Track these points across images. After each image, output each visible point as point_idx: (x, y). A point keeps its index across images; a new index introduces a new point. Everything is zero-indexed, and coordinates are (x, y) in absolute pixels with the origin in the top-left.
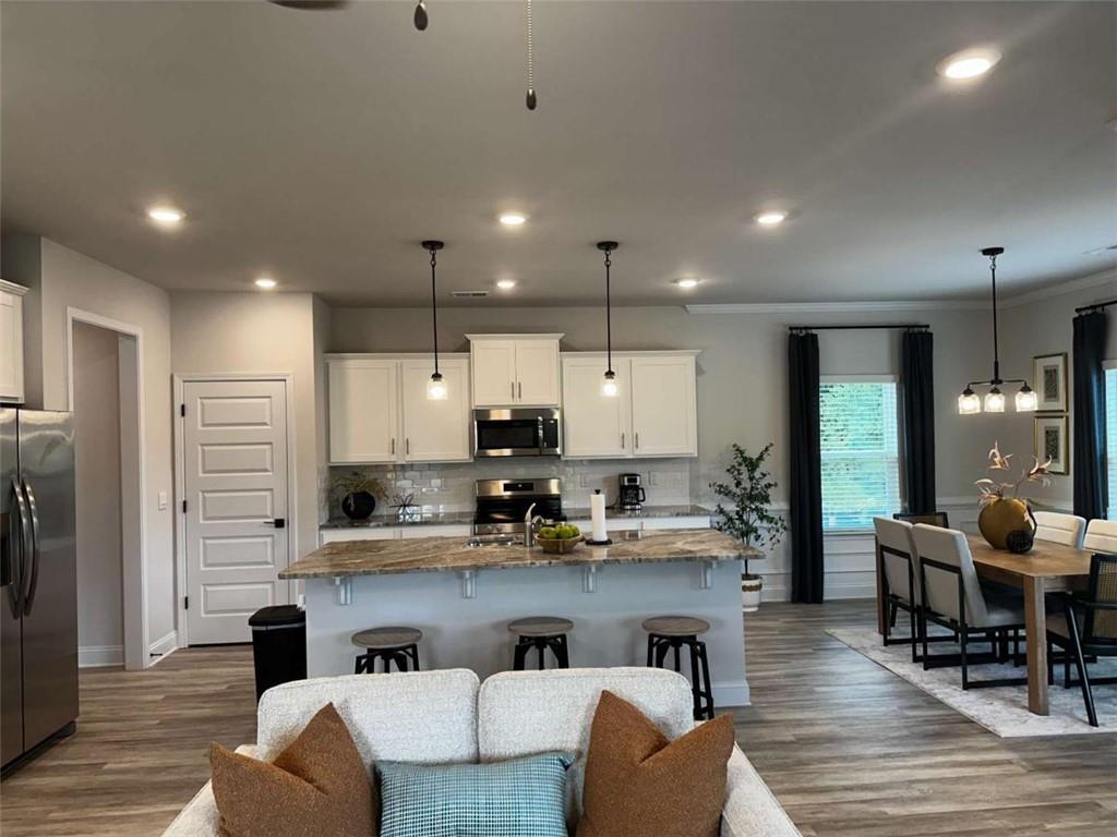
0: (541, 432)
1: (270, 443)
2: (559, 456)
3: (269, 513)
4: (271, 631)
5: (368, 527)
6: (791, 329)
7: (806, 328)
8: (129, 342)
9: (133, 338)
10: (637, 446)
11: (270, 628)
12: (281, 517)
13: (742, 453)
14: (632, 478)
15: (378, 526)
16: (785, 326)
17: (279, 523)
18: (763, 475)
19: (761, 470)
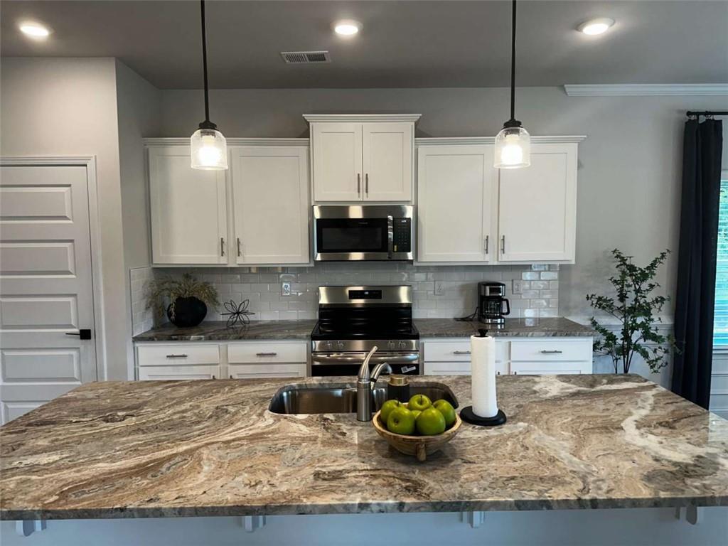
0: (391, 233)
1: (72, 241)
2: (411, 262)
3: (74, 323)
5: (188, 340)
6: (689, 113)
7: (706, 113)
10: (504, 250)
12: (87, 328)
13: (623, 260)
14: (496, 287)
15: (200, 339)
17: (85, 335)
18: (651, 286)
19: (649, 281)
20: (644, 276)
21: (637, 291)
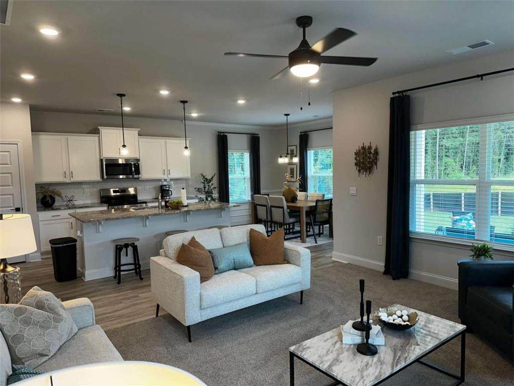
0: (133, 169)
1: (11, 173)
2: (139, 178)
3: (12, 205)
4: (65, 246)
6: (219, 132)
7: (223, 133)
10: (169, 174)
12: (18, 207)
13: (204, 176)
14: (167, 186)
16: (216, 131)
17: (18, 209)
18: (212, 184)
19: (212, 182)
20: (210, 181)
21: (209, 186)
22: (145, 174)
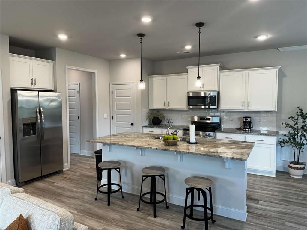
0: (209, 100)
1: (130, 102)
3: (130, 121)
5: (154, 128)
8: (94, 74)
9: (94, 73)
10: (249, 106)
11: (98, 155)
12: (133, 123)
14: (247, 118)
15: (157, 128)
22: (224, 106)
